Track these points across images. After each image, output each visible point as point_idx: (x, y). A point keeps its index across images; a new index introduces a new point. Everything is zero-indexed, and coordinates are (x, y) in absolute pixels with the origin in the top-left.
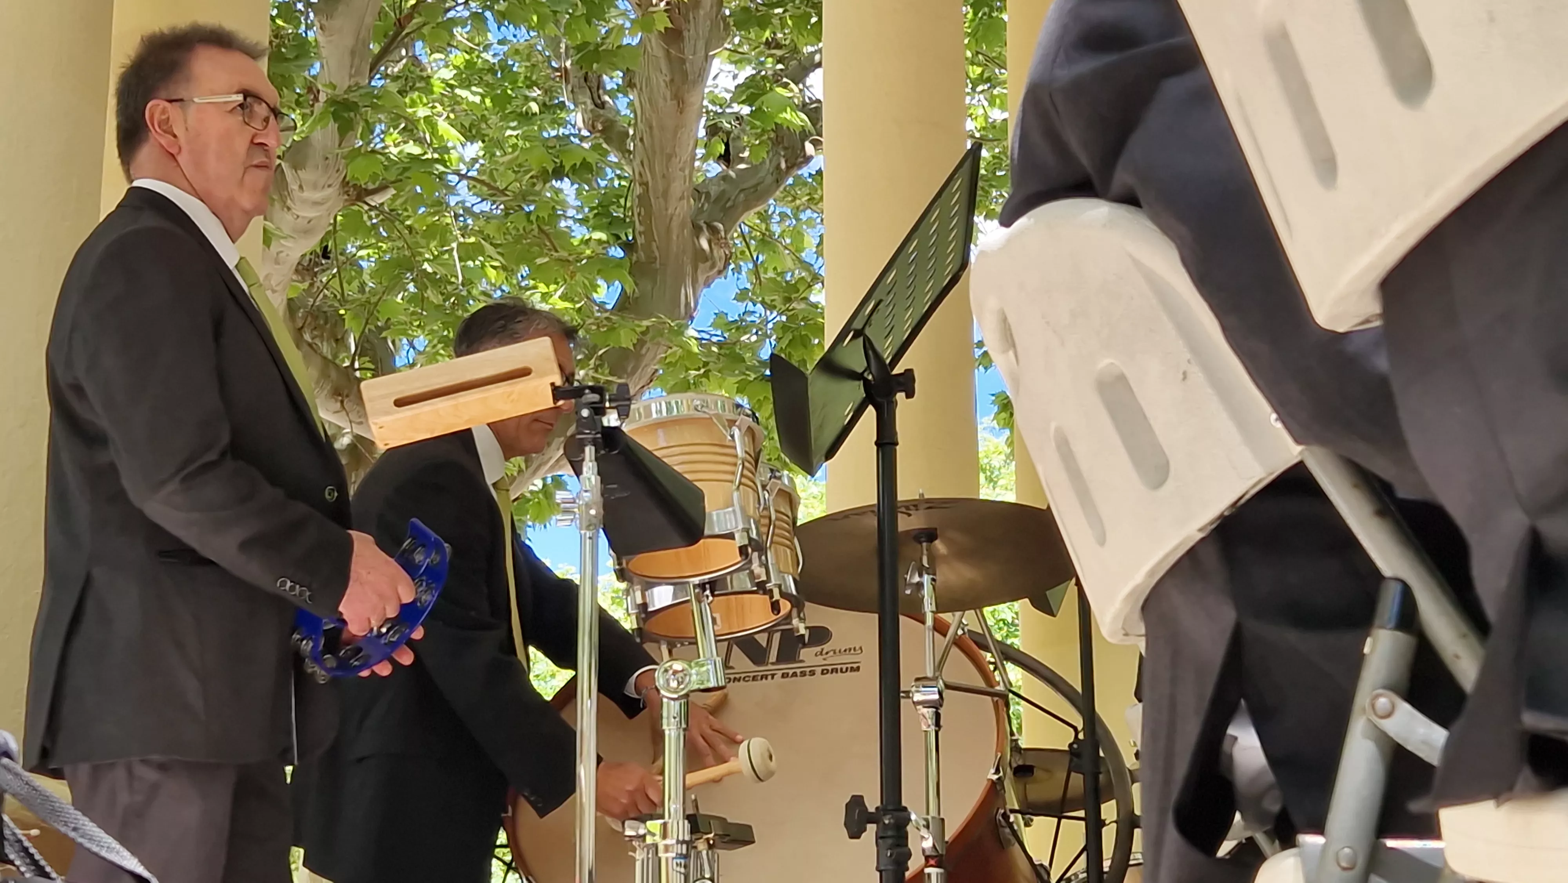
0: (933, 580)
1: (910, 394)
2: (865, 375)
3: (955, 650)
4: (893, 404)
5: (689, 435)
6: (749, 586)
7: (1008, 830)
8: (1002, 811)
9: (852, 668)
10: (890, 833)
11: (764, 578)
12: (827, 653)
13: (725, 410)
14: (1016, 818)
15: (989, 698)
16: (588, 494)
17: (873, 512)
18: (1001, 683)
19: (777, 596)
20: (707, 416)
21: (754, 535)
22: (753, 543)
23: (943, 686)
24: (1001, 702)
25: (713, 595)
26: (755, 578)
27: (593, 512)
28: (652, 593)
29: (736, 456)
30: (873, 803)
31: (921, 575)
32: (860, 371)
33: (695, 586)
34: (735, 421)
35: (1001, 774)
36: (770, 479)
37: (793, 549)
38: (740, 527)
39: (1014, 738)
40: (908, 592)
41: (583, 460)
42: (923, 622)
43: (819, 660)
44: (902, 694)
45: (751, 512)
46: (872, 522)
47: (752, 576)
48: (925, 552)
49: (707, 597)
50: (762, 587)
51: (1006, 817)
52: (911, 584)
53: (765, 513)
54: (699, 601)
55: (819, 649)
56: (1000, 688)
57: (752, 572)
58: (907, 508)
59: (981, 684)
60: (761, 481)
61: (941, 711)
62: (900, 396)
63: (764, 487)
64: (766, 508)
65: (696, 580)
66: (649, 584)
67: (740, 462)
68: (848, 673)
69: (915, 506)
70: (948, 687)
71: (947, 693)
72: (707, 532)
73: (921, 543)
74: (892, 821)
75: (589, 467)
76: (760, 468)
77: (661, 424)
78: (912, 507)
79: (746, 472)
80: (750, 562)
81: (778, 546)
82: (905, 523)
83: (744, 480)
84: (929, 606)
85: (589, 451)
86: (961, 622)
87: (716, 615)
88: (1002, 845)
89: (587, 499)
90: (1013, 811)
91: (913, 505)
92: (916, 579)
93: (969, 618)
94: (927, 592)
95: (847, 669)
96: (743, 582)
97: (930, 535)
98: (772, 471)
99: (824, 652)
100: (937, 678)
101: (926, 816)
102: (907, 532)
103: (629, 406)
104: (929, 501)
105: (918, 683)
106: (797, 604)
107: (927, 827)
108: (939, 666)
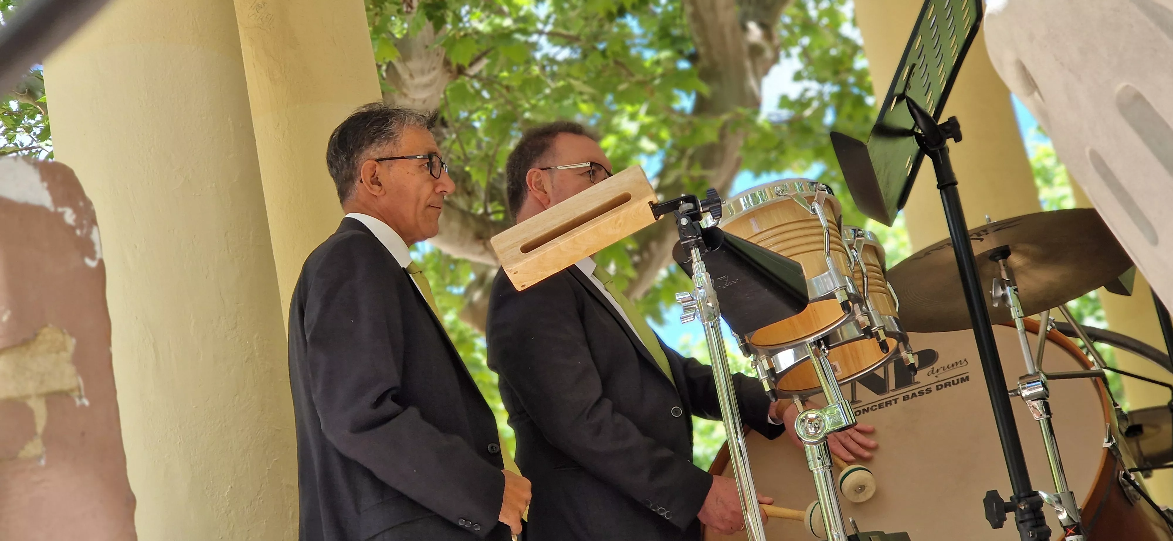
0: (1016, 290)
1: (958, 138)
2: (916, 130)
3: (1049, 345)
4: (944, 151)
5: (777, 218)
6: (857, 333)
7: (1131, 488)
8: (1123, 472)
9: (962, 379)
10: (1027, 516)
11: (868, 323)
12: (938, 371)
13: (803, 190)
14: (1137, 476)
15: (1088, 380)
16: (702, 290)
17: (949, 244)
18: (1096, 364)
19: (883, 337)
20: (789, 198)
21: (851, 290)
22: (852, 297)
23: (1045, 378)
24: (1099, 380)
25: (829, 348)
26: (861, 327)
27: (710, 304)
28: (777, 358)
29: (821, 226)
30: (1007, 494)
31: (1003, 288)
32: (910, 127)
33: (811, 345)
34: (814, 197)
35: (1114, 441)
36: (855, 239)
37: (888, 293)
38: (838, 286)
39: (1117, 407)
40: (996, 305)
41: (692, 262)
42: (1015, 326)
43: (932, 379)
44: (1010, 394)
45: (844, 271)
46: (950, 254)
47: (858, 324)
48: (1003, 268)
49: (824, 350)
50: (868, 332)
51: (1126, 476)
52: (997, 298)
53: (857, 268)
54: (817, 355)
55: (929, 369)
56: (1095, 368)
57: (857, 322)
58: (979, 234)
59: (1078, 368)
60: (847, 242)
61: (1049, 400)
62: (950, 142)
63: (851, 247)
64: (857, 264)
65: (811, 339)
66: (772, 351)
67: (825, 231)
68: (960, 383)
69: (985, 231)
70: (1049, 377)
71: (1050, 383)
72: (810, 297)
73: (997, 261)
74: (1027, 506)
75: (698, 266)
76: (845, 232)
77: (750, 215)
78: (982, 233)
79: (832, 238)
80: (854, 314)
81: (874, 294)
82: (978, 248)
83: (832, 246)
84: (1016, 313)
85: (695, 253)
86: (1048, 319)
87: (836, 363)
88: (1129, 501)
89: (702, 295)
90: (1132, 470)
91: (982, 232)
92: (1001, 292)
93: (1055, 314)
94: (1012, 300)
95: (958, 380)
96: (851, 331)
97: (1004, 252)
98: (855, 230)
99: (935, 370)
100: (1038, 373)
101: (1056, 493)
102: (983, 255)
103: (721, 206)
104: (995, 225)
105: (1023, 381)
106: (903, 339)
107: (1060, 502)
108: (1039, 361)
